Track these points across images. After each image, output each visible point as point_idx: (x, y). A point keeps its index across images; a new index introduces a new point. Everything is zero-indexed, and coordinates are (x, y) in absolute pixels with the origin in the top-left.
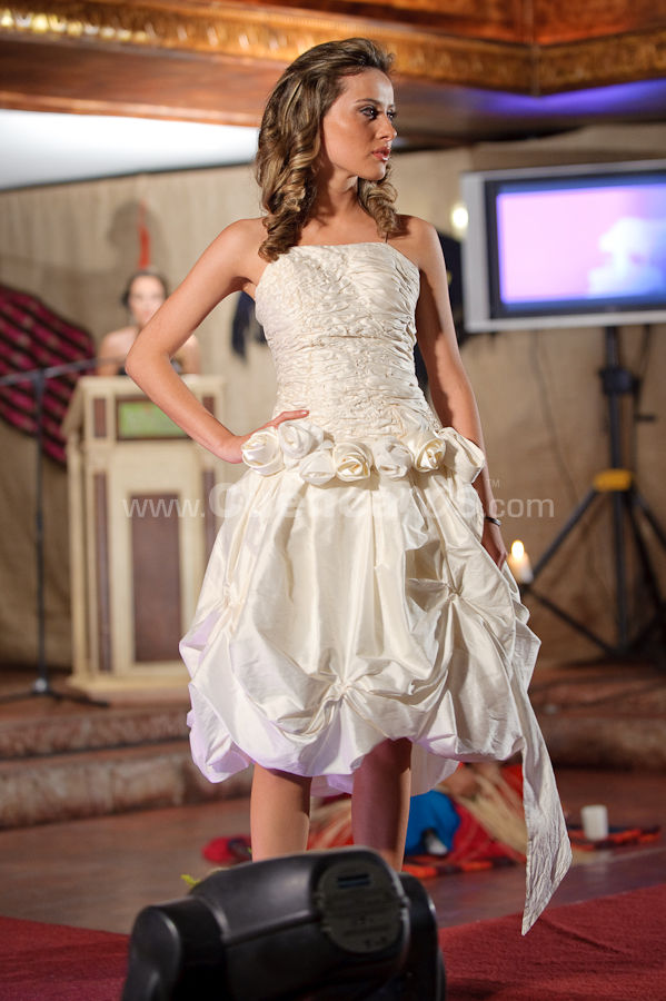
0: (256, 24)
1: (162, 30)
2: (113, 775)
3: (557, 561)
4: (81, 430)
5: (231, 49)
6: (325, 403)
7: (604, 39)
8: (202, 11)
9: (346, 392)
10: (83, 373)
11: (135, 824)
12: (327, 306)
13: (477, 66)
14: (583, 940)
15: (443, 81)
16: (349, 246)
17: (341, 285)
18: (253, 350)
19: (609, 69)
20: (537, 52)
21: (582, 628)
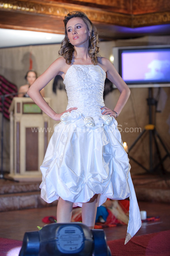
0: (61, 8)
1: (37, 8)
2: (19, 200)
3: (135, 147)
4: (13, 111)
5: (55, 14)
6: (82, 106)
7: (150, 14)
8: (48, 4)
9: (87, 104)
10: (14, 96)
11: (25, 213)
12: (84, 81)
13: (118, 20)
14: (140, 246)
15: (109, 23)
16: (89, 65)
17: (88, 75)
18: (58, 91)
19: (151, 21)
20: (133, 16)
21: (141, 165)
